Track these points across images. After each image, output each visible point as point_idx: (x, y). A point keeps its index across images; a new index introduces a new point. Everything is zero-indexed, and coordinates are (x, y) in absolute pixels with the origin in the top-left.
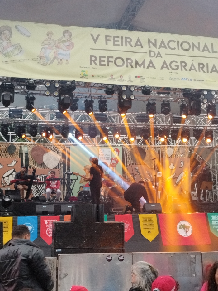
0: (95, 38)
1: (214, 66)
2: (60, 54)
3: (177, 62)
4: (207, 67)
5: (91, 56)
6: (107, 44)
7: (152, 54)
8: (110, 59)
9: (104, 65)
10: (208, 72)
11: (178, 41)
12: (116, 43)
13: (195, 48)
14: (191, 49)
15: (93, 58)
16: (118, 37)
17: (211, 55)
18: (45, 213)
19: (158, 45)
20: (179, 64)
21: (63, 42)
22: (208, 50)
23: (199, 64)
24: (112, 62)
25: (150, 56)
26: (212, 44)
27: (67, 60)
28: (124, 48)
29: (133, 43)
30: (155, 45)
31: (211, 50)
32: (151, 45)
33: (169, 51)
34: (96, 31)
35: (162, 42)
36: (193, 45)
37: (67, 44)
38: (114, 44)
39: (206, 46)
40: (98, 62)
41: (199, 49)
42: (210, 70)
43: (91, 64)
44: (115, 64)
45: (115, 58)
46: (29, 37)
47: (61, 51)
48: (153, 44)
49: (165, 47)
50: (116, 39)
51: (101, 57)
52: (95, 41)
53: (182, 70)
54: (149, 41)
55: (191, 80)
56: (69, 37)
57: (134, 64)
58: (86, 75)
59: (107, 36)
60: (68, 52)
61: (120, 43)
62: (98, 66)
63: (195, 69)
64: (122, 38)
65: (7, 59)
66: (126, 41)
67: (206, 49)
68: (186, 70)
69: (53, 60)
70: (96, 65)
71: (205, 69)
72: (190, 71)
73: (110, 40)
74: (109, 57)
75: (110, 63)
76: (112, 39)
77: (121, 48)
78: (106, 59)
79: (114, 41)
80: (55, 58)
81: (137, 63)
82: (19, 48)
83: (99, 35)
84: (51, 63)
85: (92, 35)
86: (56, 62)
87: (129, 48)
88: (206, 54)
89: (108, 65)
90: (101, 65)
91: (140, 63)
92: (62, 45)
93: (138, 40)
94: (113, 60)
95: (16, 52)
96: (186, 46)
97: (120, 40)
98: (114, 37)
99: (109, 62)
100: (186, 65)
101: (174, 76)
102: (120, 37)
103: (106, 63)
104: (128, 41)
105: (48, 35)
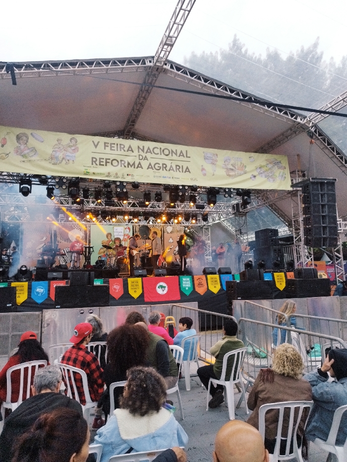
0: (96, 144)
1: (187, 168)
2: (68, 156)
3: (159, 164)
4: (182, 168)
5: (93, 158)
6: (105, 149)
7: (141, 157)
8: (108, 161)
9: (103, 165)
10: (183, 172)
11: (161, 148)
12: (113, 148)
13: (173, 153)
14: (171, 154)
15: (94, 160)
16: (114, 144)
17: (185, 159)
18: (54, 279)
19: (145, 151)
20: (161, 165)
21: (70, 146)
22: (183, 155)
23: (176, 166)
24: (109, 162)
25: (139, 159)
26: (187, 151)
27: (73, 161)
28: (119, 152)
29: (126, 149)
30: (143, 151)
31: (185, 156)
32: (140, 150)
33: (154, 155)
34: (97, 139)
35: (149, 148)
36: (172, 151)
37: (73, 148)
38: (111, 149)
39: (181, 152)
40: (98, 162)
41: (176, 154)
42: (184, 171)
43: (92, 164)
44: (112, 164)
45: (111, 160)
46: (43, 142)
47: (68, 154)
48: (141, 150)
49: (150, 152)
50: (113, 145)
51: (100, 159)
52: (96, 146)
53: (163, 170)
54: (139, 147)
55: (170, 178)
56: (75, 143)
57: (126, 164)
58: (88, 173)
59: (105, 143)
60: (73, 155)
61: (115, 148)
62: (98, 166)
63: (173, 170)
64: (117, 144)
65: (24, 159)
66: (120, 147)
67: (181, 154)
68: (167, 170)
69: (62, 161)
70: (97, 165)
71: (181, 170)
72: (169, 170)
73: (108, 146)
74: (106, 159)
75: (108, 164)
76: (109, 145)
77: (116, 152)
78: (104, 161)
79: (111, 147)
80: (63, 158)
81: (129, 164)
82: (34, 150)
83: (99, 142)
84: (61, 163)
85: (93, 141)
86: (64, 162)
87: (122, 152)
88: (181, 158)
89: (106, 165)
90: (100, 165)
91: (131, 164)
92: (69, 149)
93: (130, 147)
94: (110, 161)
95: (31, 154)
96: (166, 152)
97: (115, 146)
98: (111, 144)
99: (107, 162)
100: (166, 166)
101: (157, 174)
102: (116, 144)
103: (104, 163)
104: (121, 147)
105: (58, 141)
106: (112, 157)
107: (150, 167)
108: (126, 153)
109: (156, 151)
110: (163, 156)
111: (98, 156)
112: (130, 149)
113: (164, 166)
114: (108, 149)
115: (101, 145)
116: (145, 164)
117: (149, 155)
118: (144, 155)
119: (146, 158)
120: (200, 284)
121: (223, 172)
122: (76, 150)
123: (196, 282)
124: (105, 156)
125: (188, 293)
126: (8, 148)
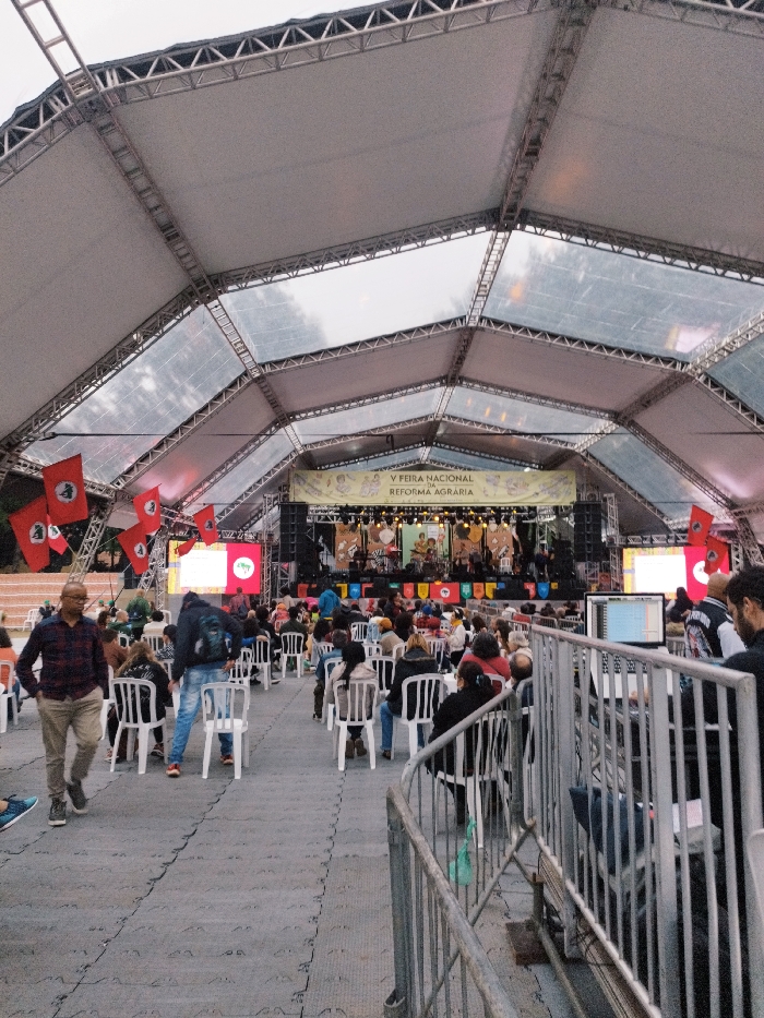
0: (393, 478)
1: (470, 491)
3: (445, 489)
4: (466, 491)
5: (391, 490)
7: (429, 485)
9: (399, 495)
10: (466, 495)
11: (446, 476)
12: (407, 480)
13: (458, 479)
14: (455, 480)
17: (468, 483)
18: (365, 582)
19: (433, 479)
20: (447, 490)
21: (374, 481)
22: (466, 479)
23: (461, 490)
24: (403, 492)
25: (428, 487)
27: (377, 493)
28: (412, 482)
29: (417, 479)
30: (431, 479)
31: (468, 479)
32: (429, 479)
33: (440, 483)
34: (394, 474)
35: (436, 477)
36: (457, 477)
37: (376, 482)
38: (405, 481)
39: (465, 477)
40: (395, 493)
41: (460, 479)
43: (391, 495)
47: (373, 488)
49: (438, 480)
50: (407, 478)
51: (396, 490)
52: (393, 480)
54: (427, 477)
56: (378, 478)
58: (388, 502)
60: (377, 488)
61: (409, 480)
62: (395, 496)
66: (413, 479)
74: (402, 490)
77: (409, 483)
78: (400, 491)
81: (419, 491)
82: (349, 488)
83: (396, 476)
84: (367, 495)
85: (391, 476)
86: (370, 494)
87: (414, 482)
88: (465, 482)
89: (401, 495)
90: (397, 495)
91: (421, 491)
92: (373, 483)
93: (420, 477)
96: (452, 478)
100: (451, 491)
103: (400, 493)
106: (406, 488)
107: (437, 492)
108: (417, 483)
109: (443, 478)
110: (448, 482)
111: (395, 488)
112: (421, 479)
113: (449, 491)
114: (403, 480)
115: (398, 478)
116: (433, 490)
117: (436, 483)
118: (432, 482)
119: (433, 486)
120: (479, 591)
121: (505, 492)
122: (379, 484)
123: (475, 589)
124: (400, 488)
125: (466, 597)
126: (332, 487)
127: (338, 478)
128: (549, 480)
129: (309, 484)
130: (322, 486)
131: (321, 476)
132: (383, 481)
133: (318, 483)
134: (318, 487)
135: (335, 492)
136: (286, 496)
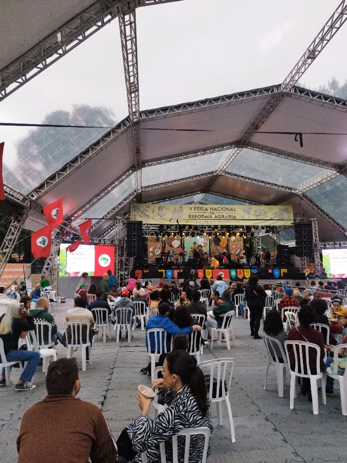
0: (191, 208)
8: (196, 216)
11: (221, 208)
13: (227, 210)
17: (234, 212)
18: (174, 269)
23: (229, 216)
25: (211, 214)
26: (234, 208)
29: (204, 209)
30: (212, 209)
33: (218, 212)
35: (215, 208)
36: (227, 208)
38: (198, 210)
39: (231, 208)
41: (229, 210)
50: (198, 208)
54: (210, 208)
55: (226, 222)
58: (187, 222)
59: (195, 207)
60: (181, 214)
61: (200, 210)
62: (192, 219)
63: (227, 218)
65: (161, 218)
71: (231, 218)
72: (225, 218)
77: (200, 212)
82: (165, 214)
85: (189, 207)
87: (203, 211)
88: (232, 211)
92: (179, 212)
96: (224, 209)
102: (200, 207)
104: (202, 209)
106: (198, 214)
107: (216, 217)
108: (204, 212)
109: (219, 209)
110: (222, 211)
111: (192, 214)
112: (206, 209)
113: (223, 217)
114: (196, 210)
115: (193, 209)
116: (213, 216)
118: (213, 211)
119: (214, 213)
120: (240, 273)
121: (254, 217)
122: (182, 212)
123: (238, 272)
124: (195, 214)
125: (234, 278)
126: (155, 213)
127: (159, 208)
128: (278, 211)
129: (142, 212)
130: (149, 213)
131: (148, 207)
132: (185, 211)
133: (147, 211)
134: (147, 213)
135: (157, 216)
136: (128, 218)
